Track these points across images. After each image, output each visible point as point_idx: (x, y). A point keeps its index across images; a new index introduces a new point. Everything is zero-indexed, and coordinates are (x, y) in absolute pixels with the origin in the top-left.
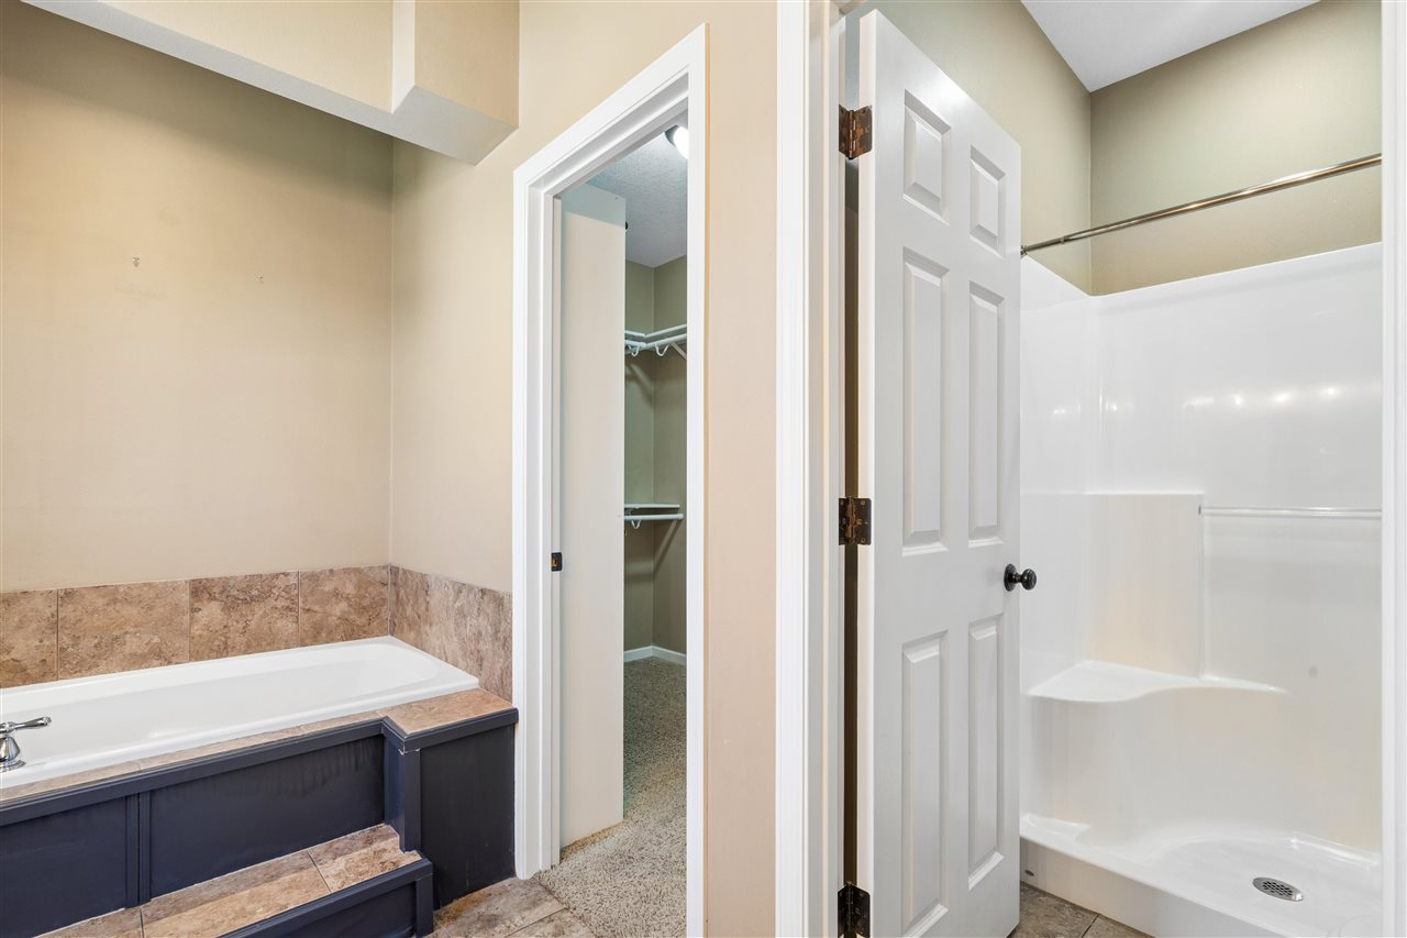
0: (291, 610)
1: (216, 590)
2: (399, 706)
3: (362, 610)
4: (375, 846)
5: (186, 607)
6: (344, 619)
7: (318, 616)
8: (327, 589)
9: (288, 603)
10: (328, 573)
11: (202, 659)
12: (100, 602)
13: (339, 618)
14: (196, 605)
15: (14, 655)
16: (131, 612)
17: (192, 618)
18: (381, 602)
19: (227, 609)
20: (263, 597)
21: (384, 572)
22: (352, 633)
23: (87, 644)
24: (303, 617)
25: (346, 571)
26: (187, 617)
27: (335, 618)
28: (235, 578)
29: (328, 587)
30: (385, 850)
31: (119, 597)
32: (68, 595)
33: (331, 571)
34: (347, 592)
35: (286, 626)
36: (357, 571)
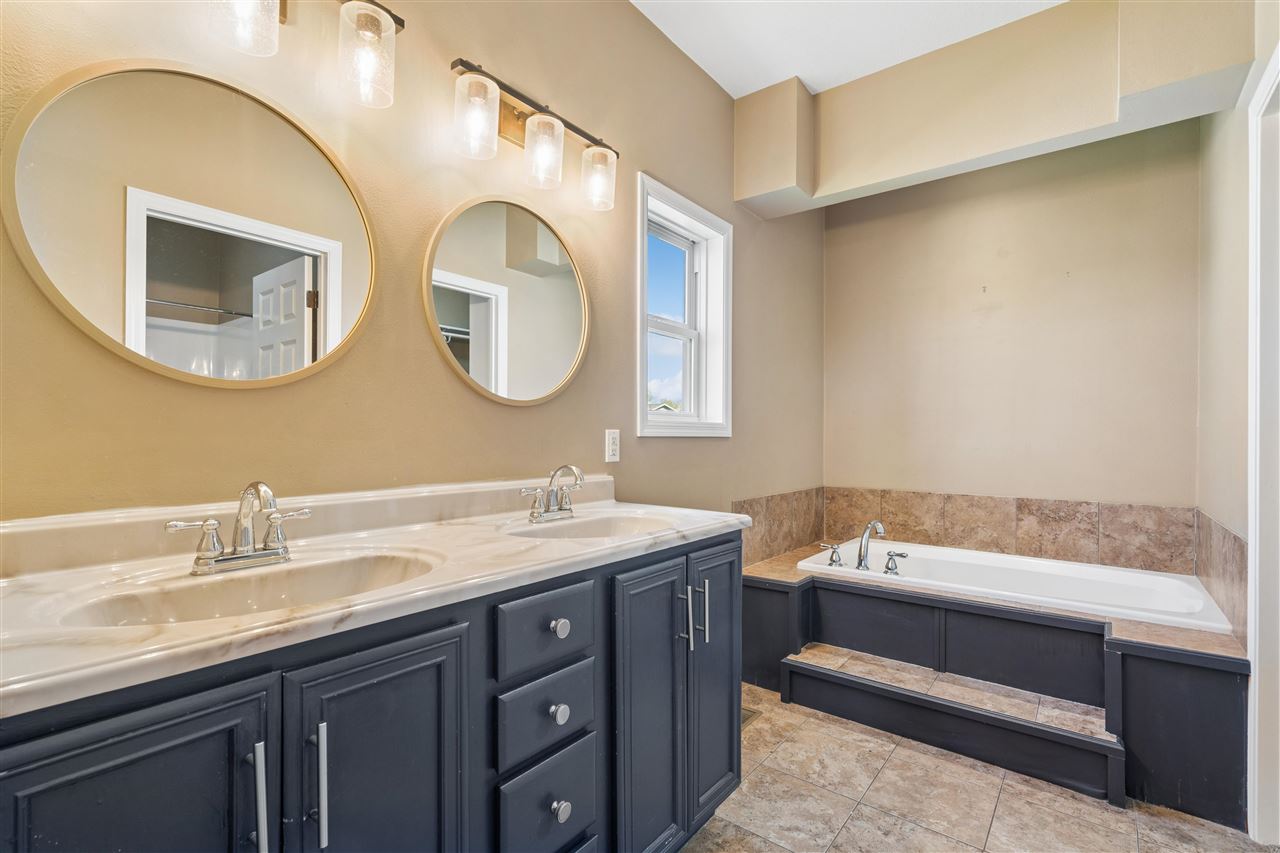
0: (1092, 533)
1: (1034, 508)
2: (1130, 621)
3: (1162, 546)
4: (1088, 718)
5: (1014, 517)
6: (1142, 549)
7: (1118, 543)
8: (1126, 521)
9: (1089, 527)
10: (1127, 508)
11: (1023, 555)
12: (965, 505)
13: (1138, 548)
14: (1020, 516)
15: (925, 527)
16: (981, 513)
17: (1017, 525)
18: (1185, 542)
19: (1042, 522)
20: (1070, 517)
21: (1190, 514)
22: (1151, 564)
23: (958, 529)
24: (1104, 541)
25: (1145, 508)
26: (1014, 524)
27: (1134, 548)
28: (1047, 501)
29: (1127, 519)
30: (1093, 723)
31: (974, 503)
32: (949, 498)
33: (1130, 506)
34: (1147, 526)
35: (1088, 544)
36: (1158, 509)
